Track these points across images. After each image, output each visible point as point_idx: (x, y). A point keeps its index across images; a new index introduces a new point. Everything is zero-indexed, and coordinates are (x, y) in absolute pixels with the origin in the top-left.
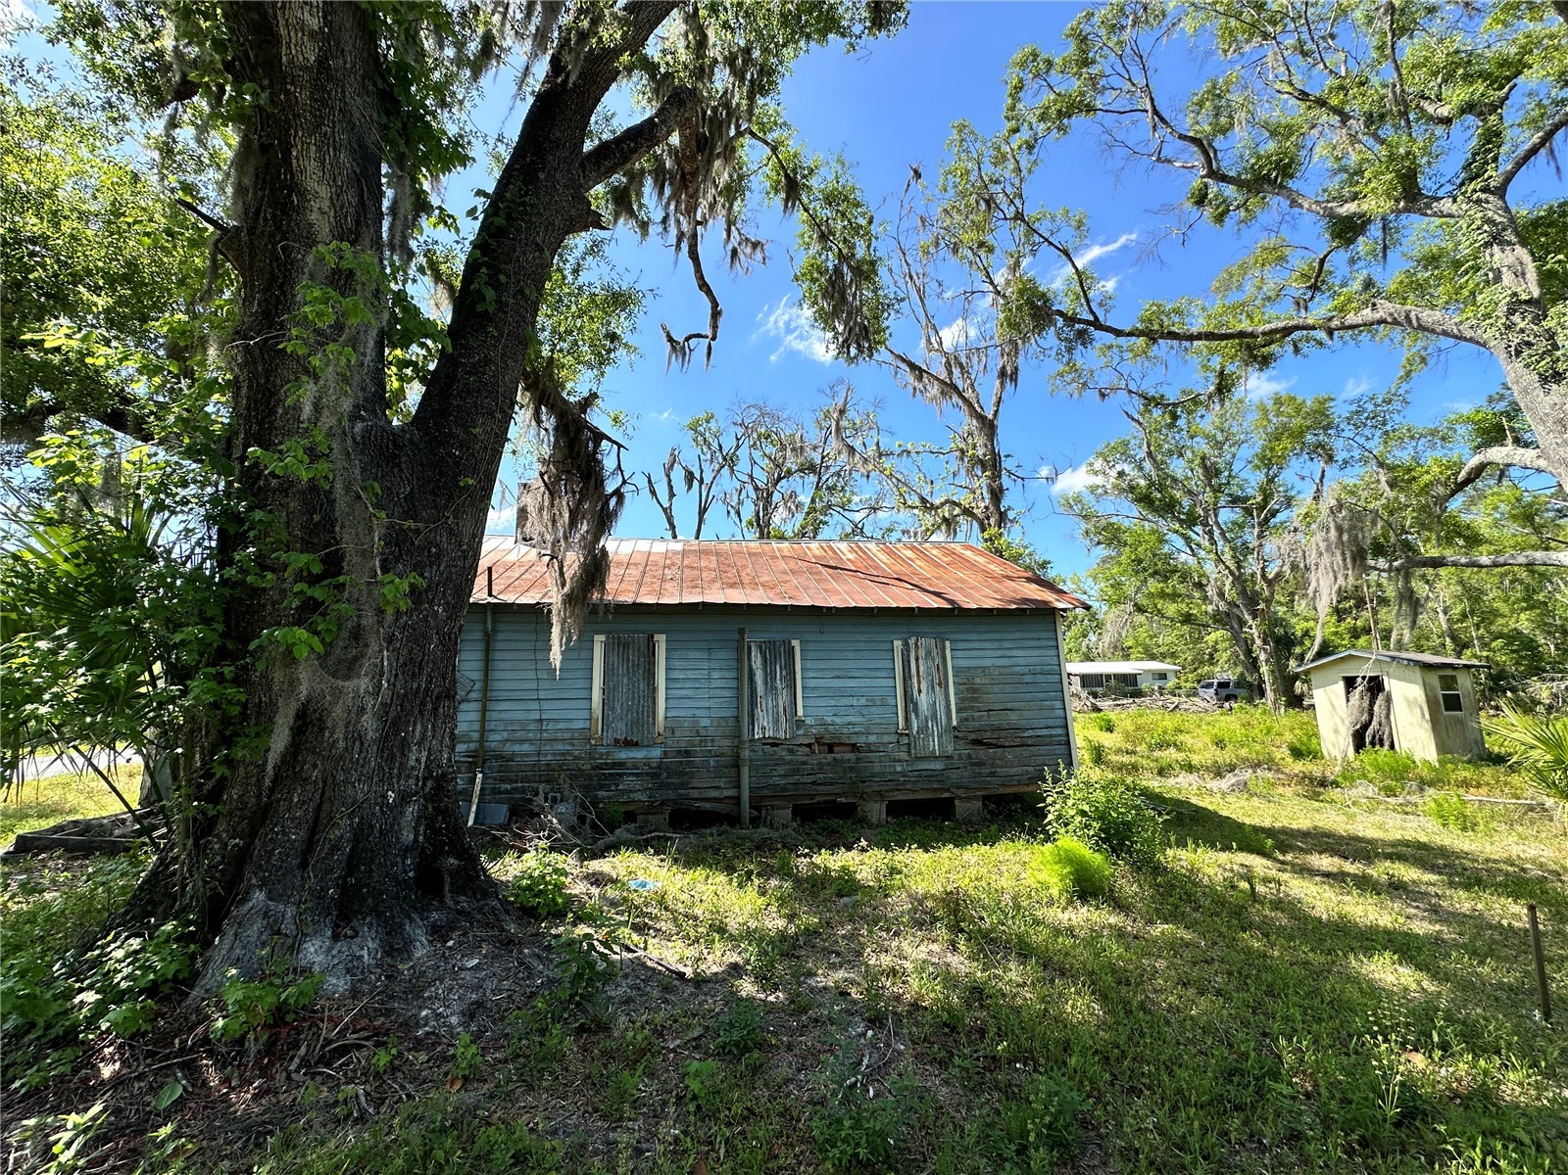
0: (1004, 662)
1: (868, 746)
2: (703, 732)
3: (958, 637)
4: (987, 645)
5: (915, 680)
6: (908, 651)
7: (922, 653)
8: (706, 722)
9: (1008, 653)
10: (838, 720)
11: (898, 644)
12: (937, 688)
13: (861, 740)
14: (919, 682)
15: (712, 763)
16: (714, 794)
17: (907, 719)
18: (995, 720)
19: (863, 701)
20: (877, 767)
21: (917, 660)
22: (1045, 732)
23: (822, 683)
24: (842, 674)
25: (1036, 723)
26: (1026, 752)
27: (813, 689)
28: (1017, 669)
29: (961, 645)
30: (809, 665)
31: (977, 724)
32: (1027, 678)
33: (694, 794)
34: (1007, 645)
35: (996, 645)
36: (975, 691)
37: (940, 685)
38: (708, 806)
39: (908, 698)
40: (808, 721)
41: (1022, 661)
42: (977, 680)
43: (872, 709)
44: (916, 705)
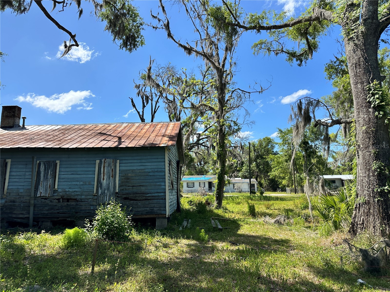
0: (142, 167)
1: (81, 200)
2: (20, 194)
3: (123, 158)
4: (135, 161)
5: (102, 175)
6: (101, 164)
7: (106, 165)
8: (22, 191)
9: (144, 164)
10: (71, 190)
11: (98, 162)
12: (111, 178)
13: (79, 197)
14: (104, 176)
15: (22, 205)
16: (21, 216)
17: (97, 190)
18: (135, 190)
19: (82, 183)
20: (83, 208)
21: (104, 167)
22: (156, 194)
23: (66, 176)
24: (75, 173)
25: (153, 191)
26: (147, 202)
27: (63, 178)
28: (147, 170)
29: (124, 161)
30: (63, 170)
31: (127, 191)
32: (151, 174)
33: (14, 216)
34: (143, 161)
35: (139, 161)
36: (128, 179)
37: (112, 177)
38: (19, 220)
39: (99, 182)
40: (59, 190)
41: (149, 167)
42: (130, 175)
43: (84, 186)
44: (101, 184)
